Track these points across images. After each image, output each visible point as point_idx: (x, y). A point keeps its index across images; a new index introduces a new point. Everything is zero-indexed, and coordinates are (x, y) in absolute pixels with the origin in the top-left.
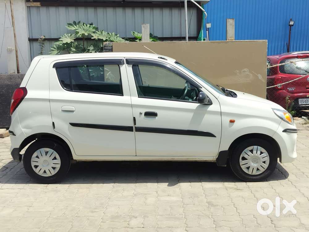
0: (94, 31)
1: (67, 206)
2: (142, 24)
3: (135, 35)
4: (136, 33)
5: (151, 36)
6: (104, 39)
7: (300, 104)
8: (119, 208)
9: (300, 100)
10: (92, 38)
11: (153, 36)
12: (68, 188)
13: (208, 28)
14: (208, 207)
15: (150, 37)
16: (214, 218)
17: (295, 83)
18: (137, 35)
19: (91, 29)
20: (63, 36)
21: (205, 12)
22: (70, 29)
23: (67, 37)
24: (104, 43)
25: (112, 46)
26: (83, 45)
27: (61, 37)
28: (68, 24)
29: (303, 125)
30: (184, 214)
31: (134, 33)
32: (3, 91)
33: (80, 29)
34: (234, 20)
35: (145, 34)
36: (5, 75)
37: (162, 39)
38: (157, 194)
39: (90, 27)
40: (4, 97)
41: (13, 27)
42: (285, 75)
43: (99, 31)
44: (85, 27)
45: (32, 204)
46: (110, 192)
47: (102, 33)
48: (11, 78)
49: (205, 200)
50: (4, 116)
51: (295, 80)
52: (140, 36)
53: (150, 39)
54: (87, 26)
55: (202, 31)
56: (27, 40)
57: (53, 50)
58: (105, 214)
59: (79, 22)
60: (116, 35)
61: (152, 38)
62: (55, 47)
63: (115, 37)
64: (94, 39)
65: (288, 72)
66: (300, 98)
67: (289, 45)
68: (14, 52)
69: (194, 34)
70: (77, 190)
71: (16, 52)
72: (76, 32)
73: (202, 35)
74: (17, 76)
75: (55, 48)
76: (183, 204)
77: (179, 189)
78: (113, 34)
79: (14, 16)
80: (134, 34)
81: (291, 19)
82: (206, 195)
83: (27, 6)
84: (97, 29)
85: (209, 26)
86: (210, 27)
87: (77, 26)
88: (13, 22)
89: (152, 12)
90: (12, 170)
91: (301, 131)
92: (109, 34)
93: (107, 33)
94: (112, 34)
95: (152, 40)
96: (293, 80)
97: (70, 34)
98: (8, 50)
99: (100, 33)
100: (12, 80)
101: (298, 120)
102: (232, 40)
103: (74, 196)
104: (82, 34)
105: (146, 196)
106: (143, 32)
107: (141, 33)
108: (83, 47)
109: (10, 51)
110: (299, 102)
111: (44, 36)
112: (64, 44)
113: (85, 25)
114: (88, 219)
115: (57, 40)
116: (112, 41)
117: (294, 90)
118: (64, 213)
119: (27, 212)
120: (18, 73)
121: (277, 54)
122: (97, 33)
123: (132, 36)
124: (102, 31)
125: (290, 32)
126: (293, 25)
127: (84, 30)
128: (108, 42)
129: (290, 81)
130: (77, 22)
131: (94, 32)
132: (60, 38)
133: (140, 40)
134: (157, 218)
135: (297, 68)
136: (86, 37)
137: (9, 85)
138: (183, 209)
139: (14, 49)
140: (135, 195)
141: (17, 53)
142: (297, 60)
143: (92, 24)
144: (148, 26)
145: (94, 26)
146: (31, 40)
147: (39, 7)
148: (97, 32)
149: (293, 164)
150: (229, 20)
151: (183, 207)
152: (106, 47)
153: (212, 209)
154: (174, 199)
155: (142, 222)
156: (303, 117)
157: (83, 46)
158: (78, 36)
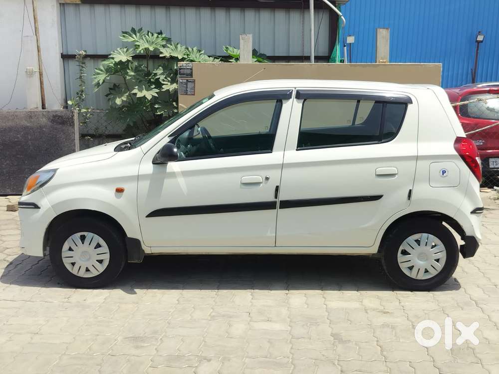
0: (164, 43)
1: (98, 335)
2: (241, 34)
3: (229, 52)
4: (231, 49)
5: (255, 53)
6: (180, 57)
7: (491, 166)
8: (183, 342)
9: (491, 160)
10: (161, 55)
11: (258, 54)
12: (104, 302)
13: (350, 44)
14: (333, 344)
15: (253, 55)
16: (341, 366)
17: (484, 134)
18: (232, 51)
19: (160, 40)
20: (114, 52)
21: (342, 17)
22: (125, 40)
23: (121, 52)
24: (180, 64)
25: (191, 69)
26: (146, 66)
27: (112, 53)
28: (123, 32)
29: (496, 201)
30: (291, 355)
31: (227, 48)
32: (18, 138)
33: (141, 41)
34: (389, 30)
35: (245, 51)
36: (23, 112)
37: (274, 59)
38: (249, 316)
39: (158, 37)
40: (20, 147)
41: (36, 35)
42: (468, 120)
43: (171, 45)
44: (150, 38)
45: (40, 330)
46: (172, 311)
47: (176, 47)
48: (31, 117)
49: (329, 331)
50: (20, 176)
51: (486, 128)
52: (238, 54)
53: (253, 58)
54: (153, 35)
55: (338, 48)
56: (59, 56)
57: (99, 74)
58: (157, 351)
59: (141, 30)
60: (200, 51)
61: (257, 56)
62: (102, 68)
63: (198, 55)
64: (164, 57)
65: (473, 116)
66: (492, 158)
67: (475, 73)
68: (37, 75)
69: (323, 52)
70: (118, 306)
71: (41, 74)
72: (136, 45)
73: (336, 53)
74: (41, 114)
75: (102, 70)
76: (291, 337)
77: (287, 308)
78: (195, 49)
79: (39, 18)
80: (227, 51)
81: (479, 32)
82: (330, 320)
83: (60, 4)
84: (169, 40)
85: (350, 40)
86: (353, 42)
87: (138, 34)
88: (36, 28)
89: (257, 15)
90: (19, 267)
91: (492, 211)
92: (188, 49)
93: (184, 47)
94: (193, 49)
95: (256, 60)
96: (482, 129)
97: (125, 50)
98: (27, 71)
99: (173, 47)
100: (32, 120)
101: (487, 192)
102: (385, 62)
103: (111, 316)
104: (145, 48)
105: (230, 321)
106: (241, 46)
107: (239, 48)
108: (146, 70)
109: (30, 74)
110: (490, 164)
111: (85, 51)
112: (116, 64)
113: (150, 34)
114: (129, 360)
115: (105, 57)
116: (192, 61)
117: (482, 144)
118: (90, 348)
119: (29, 343)
120: (43, 108)
121: (456, 87)
122: (168, 47)
123: (224, 53)
124: (178, 44)
125: (477, 53)
126: (482, 42)
127: (148, 42)
128: (185, 62)
129: (476, 129)
130: (137, 30)
131: (164, 46)
132: (110, 55)
133: (237, 59)
134: (245, 363)
135: (488, 109)
136: (152, 54)
137: (27, 127)
138: (291, 345)
139: (37, 70)
140: (213, 318)
141: (42, 77)
142: (488, 96)
143: (160, 33)
144: (250, 37)
145: (164, 36)
146: (66, 57)
147: (79, 4)
148: (169, 45)
149: (479, 269)
150: (381, 30)
151: (290, 342)
152: (182, 70)
153: (340, 348)
154: (277, 326)
155: (219, 368)
156: (495, 188)
157: (147, 68)
158: (138, 52)
